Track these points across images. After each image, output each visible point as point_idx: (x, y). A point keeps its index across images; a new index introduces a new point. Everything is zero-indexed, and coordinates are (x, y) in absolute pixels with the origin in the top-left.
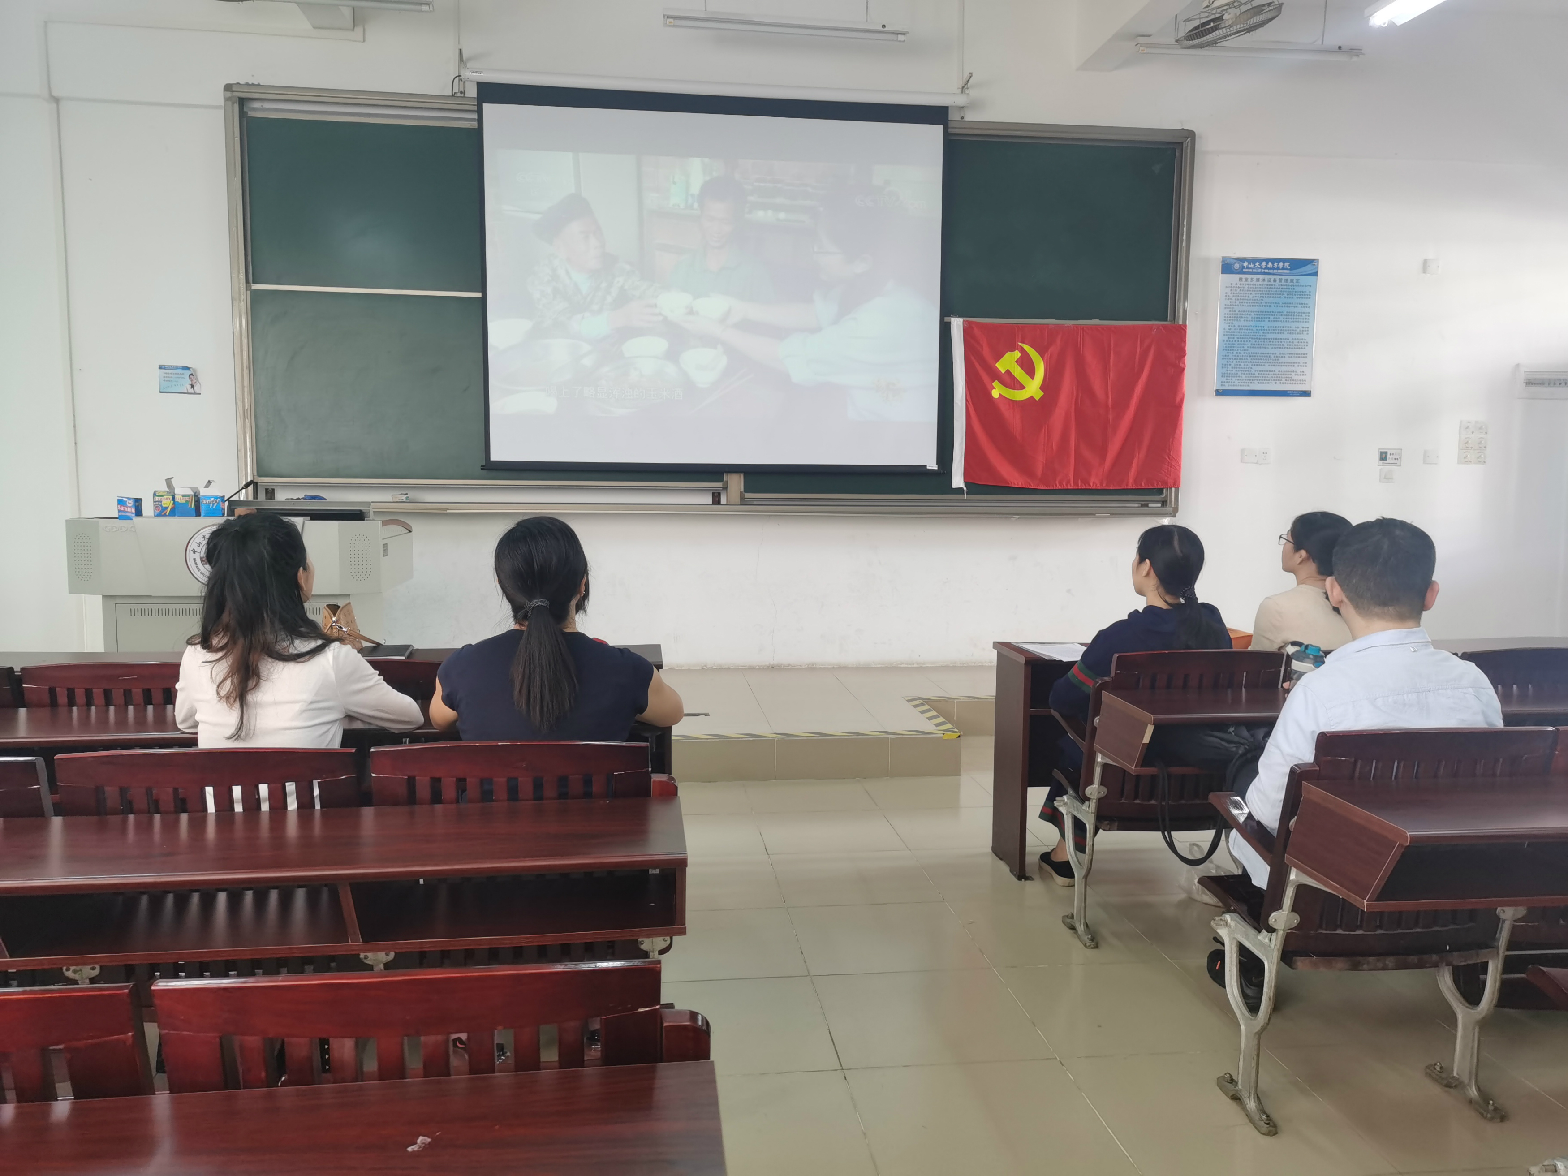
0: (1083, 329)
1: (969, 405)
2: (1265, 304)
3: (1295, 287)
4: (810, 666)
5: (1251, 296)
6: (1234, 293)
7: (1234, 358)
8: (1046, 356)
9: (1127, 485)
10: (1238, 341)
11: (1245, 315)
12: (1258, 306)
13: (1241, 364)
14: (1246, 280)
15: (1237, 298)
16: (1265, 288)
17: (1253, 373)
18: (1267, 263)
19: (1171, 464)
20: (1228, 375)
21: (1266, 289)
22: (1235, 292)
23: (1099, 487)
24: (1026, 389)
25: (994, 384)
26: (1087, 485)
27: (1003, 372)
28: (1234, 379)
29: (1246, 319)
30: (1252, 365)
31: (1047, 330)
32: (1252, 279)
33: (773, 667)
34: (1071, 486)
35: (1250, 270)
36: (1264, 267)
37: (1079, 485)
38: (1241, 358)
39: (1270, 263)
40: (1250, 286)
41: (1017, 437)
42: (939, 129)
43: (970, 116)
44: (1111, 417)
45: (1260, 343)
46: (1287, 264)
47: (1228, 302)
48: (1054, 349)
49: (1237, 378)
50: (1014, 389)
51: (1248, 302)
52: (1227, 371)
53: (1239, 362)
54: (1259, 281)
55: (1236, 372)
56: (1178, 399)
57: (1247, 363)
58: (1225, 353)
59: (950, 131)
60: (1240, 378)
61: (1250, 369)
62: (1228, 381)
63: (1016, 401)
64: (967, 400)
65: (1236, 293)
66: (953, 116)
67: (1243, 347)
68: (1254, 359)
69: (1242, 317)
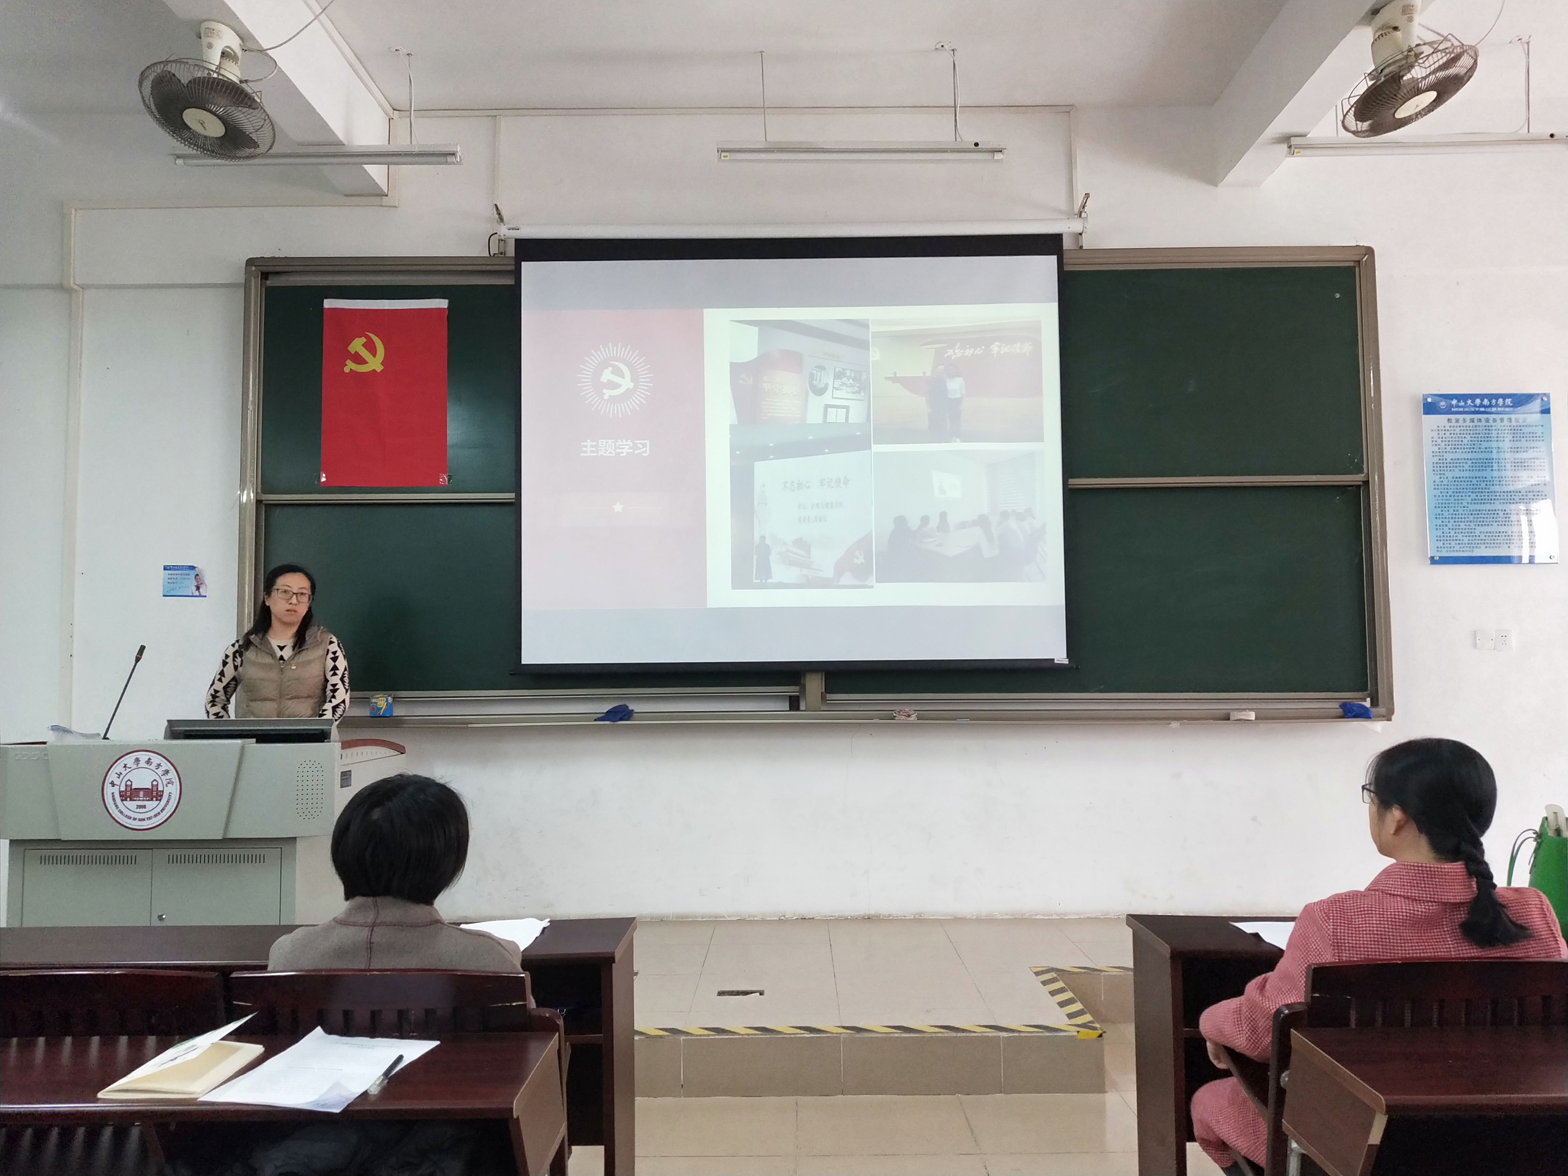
2: (1484, 450)
3: (1521, 428)
4: (917, 917)
5: (1465, 440)
6: (1443, 438)
7: (1451, 516)
10: (1454, 496)
11: (1460, 463)
12: (1475, 452)
13: (1461, 524)
14: (1457, 421)
15: (1447, 443)
16: (1483, 430)
17: (1477, 535)
20: (1445, 538)
22: (1445, 436)
28: (1453, 543)
29: (1461, 469)
30: (1475, 525)
32: (1464, 420)
33: (869, 918)
35: (1461, 409)
36: (1478, 405)
38: (1460, 516)
39: (1486, 400)
40: (1462, 428)
42: (1051, 260)
43: (1090, 244)
45: (1483, 498)
46: (1508, 401)
47: (1436, 449)
49: (1458, 542)
51: (1462, 447)
52: (1443, 533)
53: (1458, 522)
54: (1473, 422)
55: (1455, 535)
57: (1469, 523)
58: (1439, 511)
59: (1066, 261)
60: (1461, 542)
61: (1473, 531)
62: (1445, 546)
65: (1446, 438)
67: (1462, 503)
68: (1477, 518)
69: (1456, 467)
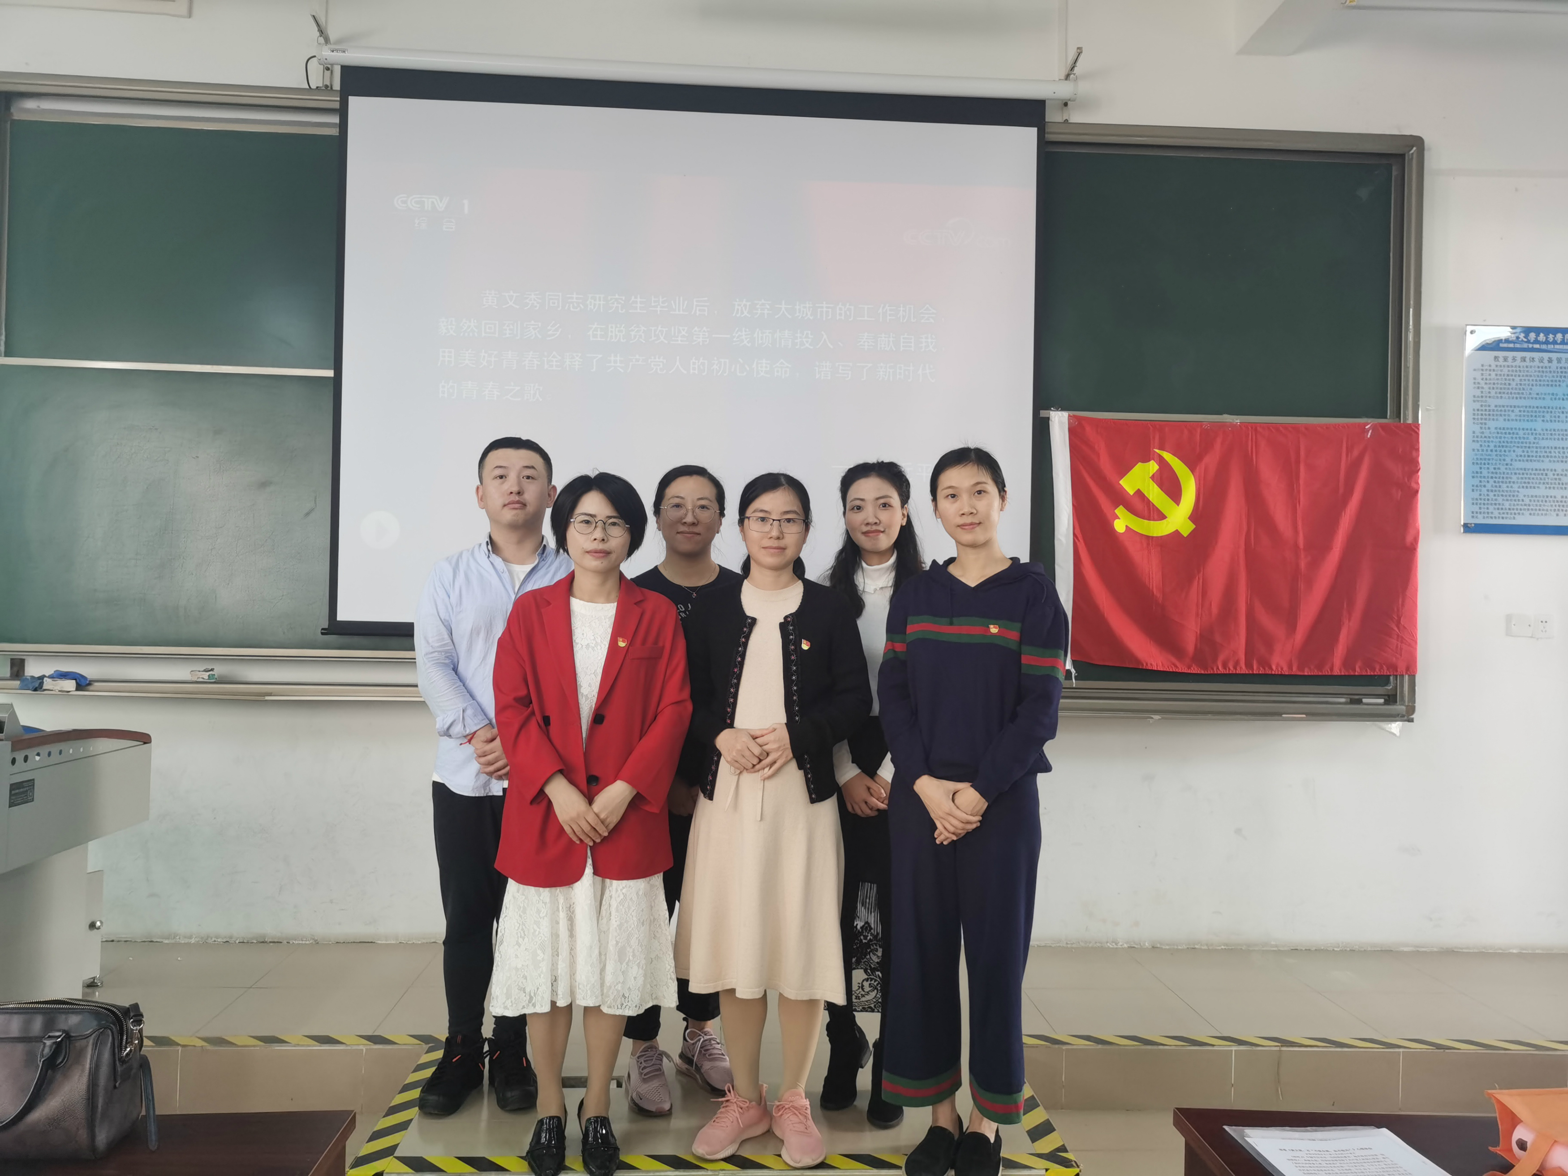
0: (1256, 430)
1: (1078, 544)
2: (1535, 396)
5: (1513, 384)
6: (1486, 379)
7: (1490, 475)
8: (1201, 468)
9: (1332, 669)
10: (1496, 451)
11: (1505, 411)
12: (1525, 398)
13: (1502, 485)
14: (1505, 359)
15: (1492, 386)
16: (1535, 371)
17: (1521, 499)
18: (1538, 335)
19: (1402, 637)
20: (1482, 502)
21: (1537, 373)
22: (1488, 377)
23: (1286, 671)
24: (1167, 519)
25: (1117, 511)
26: (1267, 668)
27: (1131, 492)
28: (1491, 508)
29: (1507, 418)
30: (1519, 487)
31: (1199, 431)
32: (1514, 359)
34: (1243, 669)
35: (1511, 345)
36: (1532, 341)
37: (1255, 667)
38: (1502, 476)
39: (1542, 335)
40: (1511, 369)
41: (1155, 593)
42: (1030, 134)
43: (1077, 117)
44: (1303, 564)
45: (1530, 454)
46: (1566, 337)
47: (1478, 393)
48: (1211, 460)
49: (1497, 507)
50: (1149, 520)
51: (1509, 391)
52: (1480, 495)
53: (1499, 482)
54: (1525, 361)
55: (1494, 498)
56: (1409, 539)
57: (1512, 484)
58: (1476, 468)
59: (1050, 137)
60: (1501, 507)
61: (1516, 494)
62: (1482, 510)
63: (1153, 537)
64: (1074, 535)
65: (1490, 379)
66: (1052, 116)
67: (1505, 460)
68: (1522, 478)
69: (1501, 415)
